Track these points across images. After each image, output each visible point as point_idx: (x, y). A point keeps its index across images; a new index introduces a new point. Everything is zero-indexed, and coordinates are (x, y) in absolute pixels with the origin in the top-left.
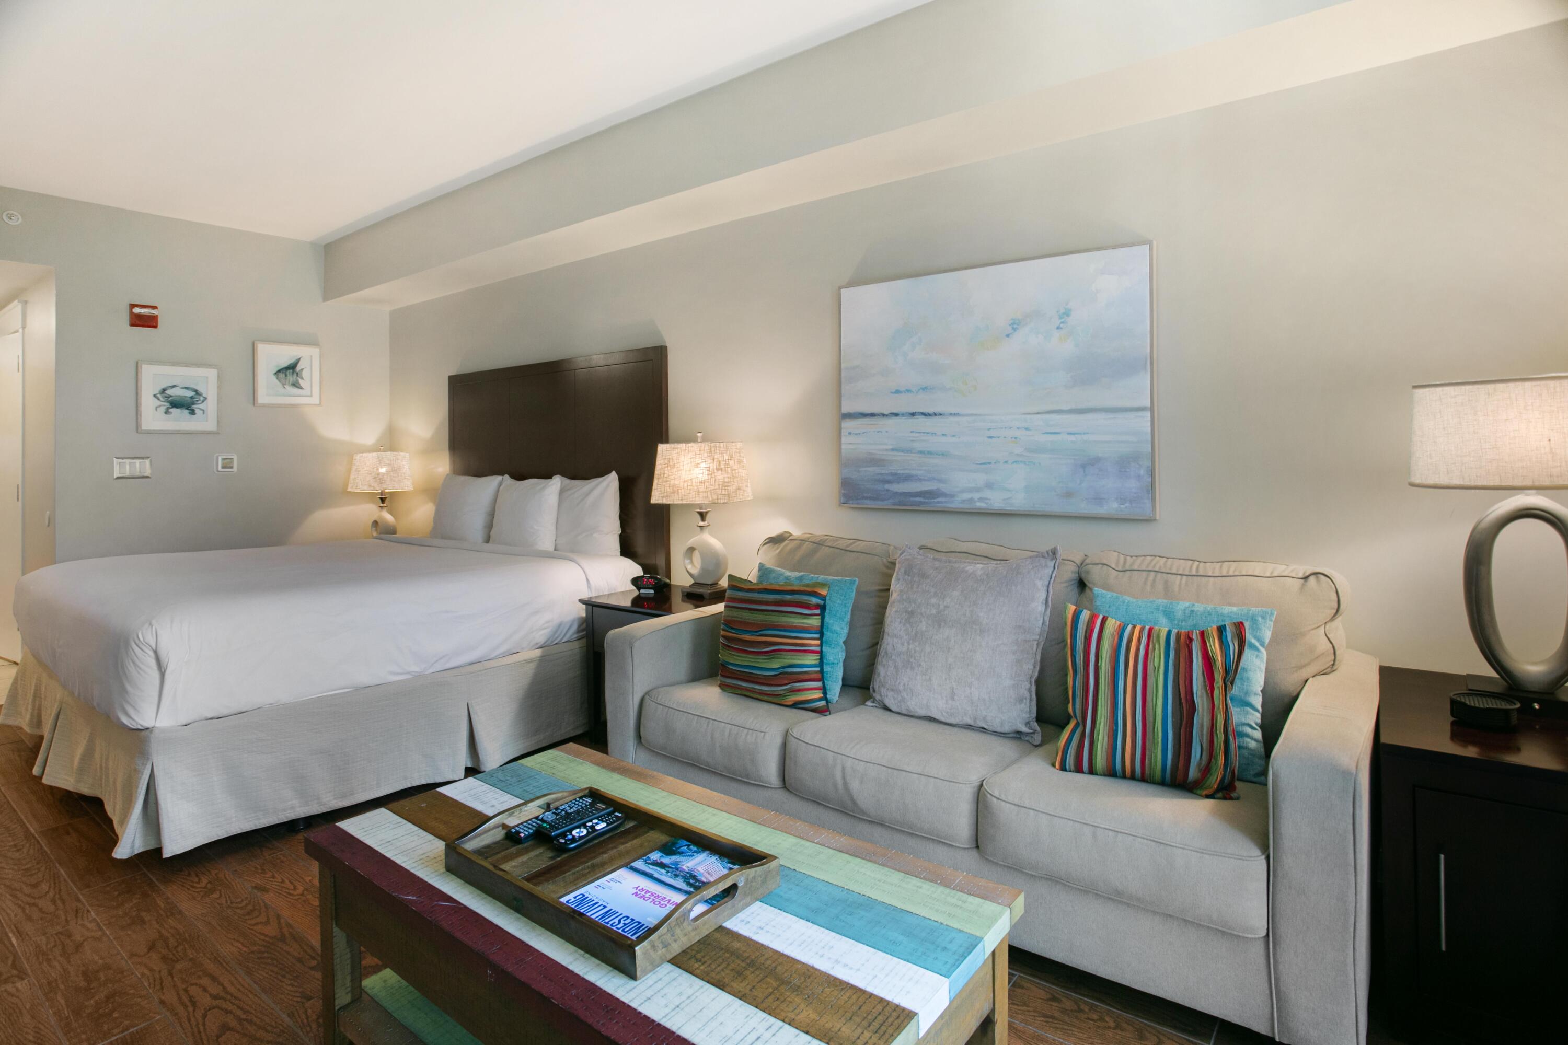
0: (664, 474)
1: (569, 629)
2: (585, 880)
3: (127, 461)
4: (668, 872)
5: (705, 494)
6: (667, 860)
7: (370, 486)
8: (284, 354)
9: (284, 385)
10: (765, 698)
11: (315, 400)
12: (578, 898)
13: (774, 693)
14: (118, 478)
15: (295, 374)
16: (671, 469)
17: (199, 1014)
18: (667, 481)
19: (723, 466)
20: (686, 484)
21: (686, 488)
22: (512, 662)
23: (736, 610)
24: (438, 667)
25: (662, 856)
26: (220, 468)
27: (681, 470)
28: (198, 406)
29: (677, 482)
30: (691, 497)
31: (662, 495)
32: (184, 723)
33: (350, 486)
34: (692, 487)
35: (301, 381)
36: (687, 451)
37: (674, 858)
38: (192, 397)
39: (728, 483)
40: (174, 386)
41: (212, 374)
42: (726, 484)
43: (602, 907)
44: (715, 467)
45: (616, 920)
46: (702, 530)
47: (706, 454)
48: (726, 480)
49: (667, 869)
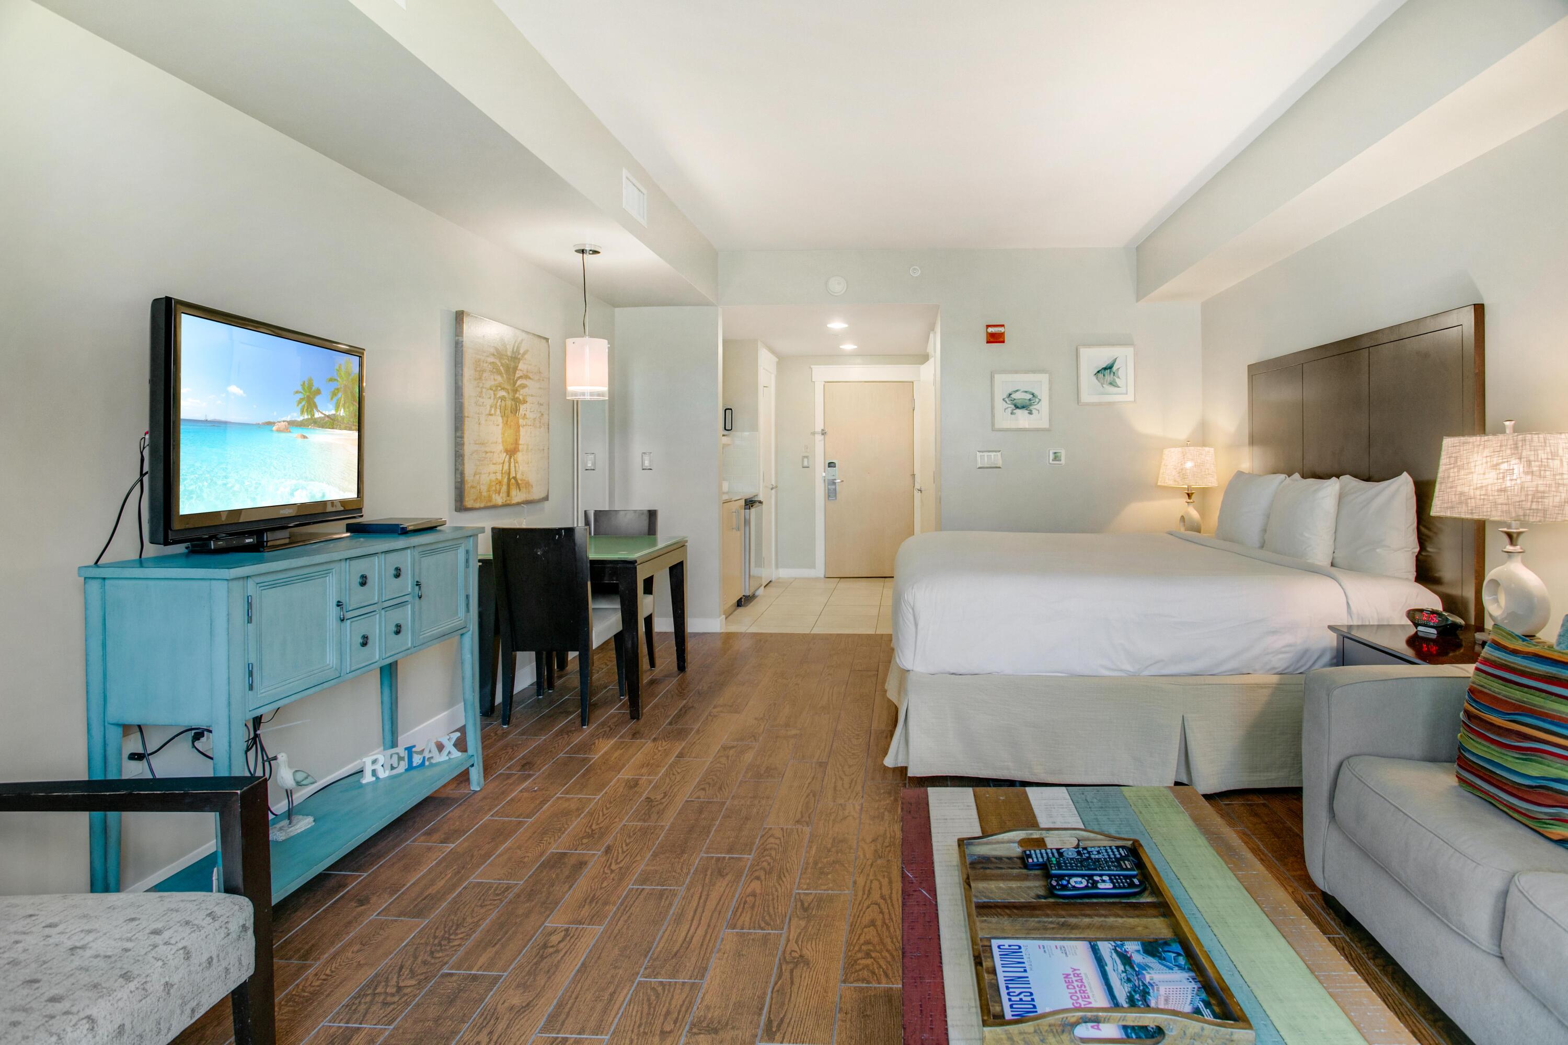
0: (1449, 477)
1: (1318, 658)
2: (1040, 934)
3: (986, 454)
4: (1125, 971)
5: (1505, 508)
6: (1138, 958)
7: (1175, 481)
8: (1102, 356)
9: (1102, 384)
10: (1516, 815)
11: (1130, 397)
12: (1012, 947)
13: (1527, 813)
14: (979, 468)
15: (1112, 374)
16: (1458, 471)
17: (867, 903)
18: (1451, 487)
19: (1535, 469)
20: (1478, 492)
21: (1478, 497)
22: (1240, 682)
23: (1484, 675)
24: (1153, 671)
25: (1138, 951)
26: (1051, 461)
27: (1472, 473)
28: (1034, 407)
29: (1466, 489)
30: (1485, 510)
31: (1446, 505)
32: (933, 672)
33: (1160, 479)
34: (1486, 497)
35: (1117, 380)
36: (1481, 447)
37: (1149, 960)
38: (1030, 400)
39: (1544, 492)
40: (1017, 391)
41: (1044, 378)
42: (1540, 495)
43: (1022, 970)
44: (1521, 470)
45: (1018, 991)
46: (1510, 557)
47: (1509, 452)
48: (1541, 488)
49: (1127, 968)
